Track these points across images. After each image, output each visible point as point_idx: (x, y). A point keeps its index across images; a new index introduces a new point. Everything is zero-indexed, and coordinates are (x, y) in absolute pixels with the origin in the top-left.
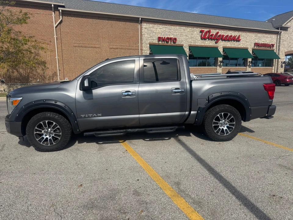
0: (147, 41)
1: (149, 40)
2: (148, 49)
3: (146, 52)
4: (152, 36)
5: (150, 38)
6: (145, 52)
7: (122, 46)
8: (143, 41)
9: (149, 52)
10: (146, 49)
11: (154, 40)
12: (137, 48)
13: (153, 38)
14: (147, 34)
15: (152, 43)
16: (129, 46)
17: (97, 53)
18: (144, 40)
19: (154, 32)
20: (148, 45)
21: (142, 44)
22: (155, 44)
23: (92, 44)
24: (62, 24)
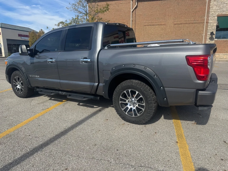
0: (214, 14)
1: (217, 12)
2: (215, 21)
3: (213, 24)
4: (222, 7)
5: (219, 10)
6: (211, 24)
7: (186, 21)
8: (210, 14)
9: (216, 24)
10: (213, 21)
11: (224, 11)
12: (202, 21)
13: (222, 10)
14: (215, 6)
15: (221, 15)
16: (194, 20)
17: (162, 29)
18: (212, 13)
19: (225, 3)
20: (216, 18)
21: (208, 17)
22: (225, 16)
23: (159, 22)
24: (137, 9)
